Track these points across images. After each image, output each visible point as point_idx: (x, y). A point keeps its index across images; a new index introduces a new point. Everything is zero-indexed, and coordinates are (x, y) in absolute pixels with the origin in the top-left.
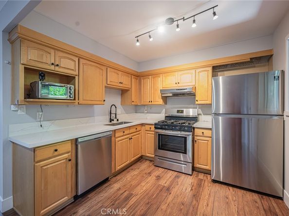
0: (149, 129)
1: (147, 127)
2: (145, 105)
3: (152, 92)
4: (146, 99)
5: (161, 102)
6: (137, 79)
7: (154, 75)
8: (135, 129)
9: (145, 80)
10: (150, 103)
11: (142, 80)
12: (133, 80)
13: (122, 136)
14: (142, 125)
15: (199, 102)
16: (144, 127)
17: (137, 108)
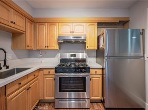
0: (48, 73)
1: (46, 72)
2: (39, 50)
3: (49, 38)
4: (43, 44)
5: (57, 47)
6: (32, 24)
7: (51, 22)
8: (33, 76)
9: (40, 27)
10: (46, 48)
11: (38, 26)
12: (28, 24)
13: (18, 89)
14: (41, 69)
15: (89, 48)
16: (41, 72)
17: (31, 53)
